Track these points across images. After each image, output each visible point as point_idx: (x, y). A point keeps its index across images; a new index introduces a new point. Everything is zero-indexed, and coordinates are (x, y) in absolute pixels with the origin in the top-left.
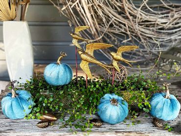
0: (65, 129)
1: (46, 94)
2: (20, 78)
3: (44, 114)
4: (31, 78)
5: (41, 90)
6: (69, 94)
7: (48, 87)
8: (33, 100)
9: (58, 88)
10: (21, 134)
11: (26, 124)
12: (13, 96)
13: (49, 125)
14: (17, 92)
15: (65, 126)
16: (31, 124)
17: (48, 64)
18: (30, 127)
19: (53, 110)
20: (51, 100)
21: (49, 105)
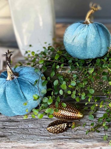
0: (96, 134)
1: (67, 72)
2: (30, 46)
3: (61, 108)
4: (45, 45)
5: (58, 67)
6: (104, 73)
7: (70, 61)
8: (43, 84)
9: (86, 63)
10: (20, 144)
11: (31, 126)
12: (9, 78)
13: (68, 127)
14: (18, 70)
15: (97, 128)
16: (38, 126)
17: (71, 23)
18: (37, 131)
19: (78, 100)
20: (73, 83)
21: (69, 92)
